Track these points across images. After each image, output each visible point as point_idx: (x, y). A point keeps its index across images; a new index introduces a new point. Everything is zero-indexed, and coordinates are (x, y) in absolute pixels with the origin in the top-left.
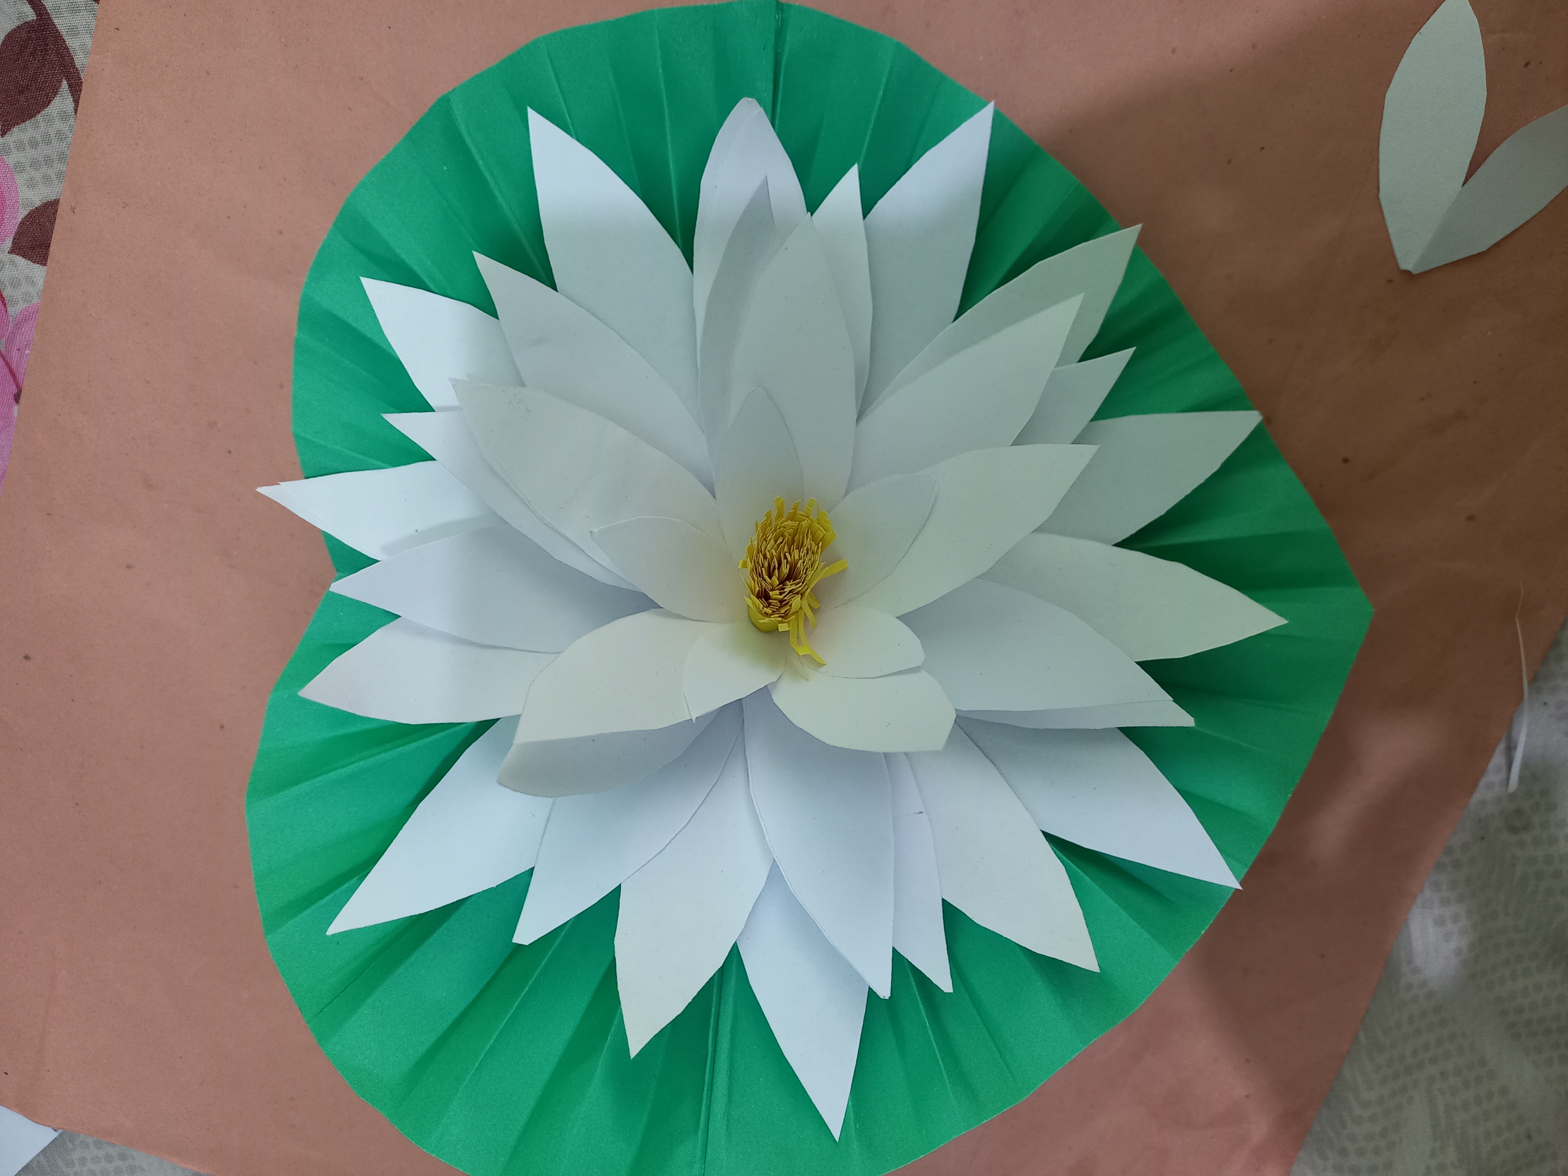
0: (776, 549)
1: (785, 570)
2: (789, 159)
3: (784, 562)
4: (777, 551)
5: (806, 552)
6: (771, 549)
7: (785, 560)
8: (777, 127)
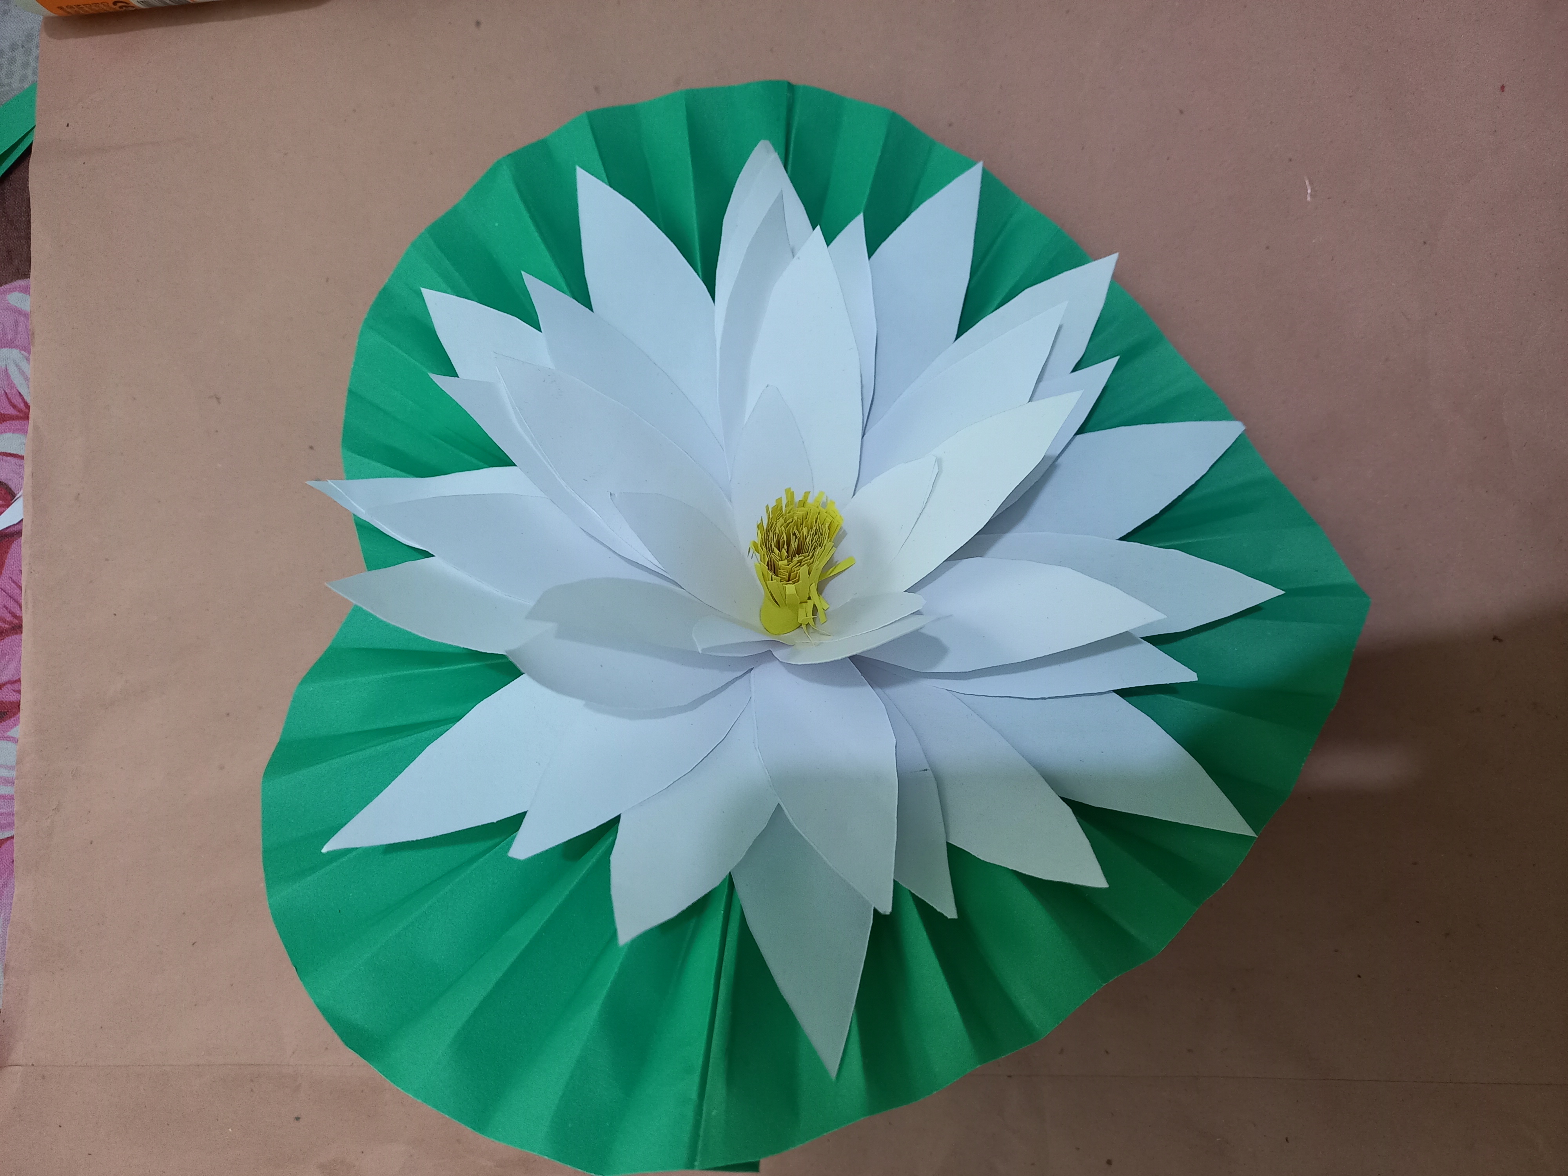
0: (786, 527)
1: (794, 545)
2: (802, 205)
3: (793, 538)
4: (787, 529)
5: (814, 531)
6: (779, 527)
7: (794, 537)
8: (789, 170)
